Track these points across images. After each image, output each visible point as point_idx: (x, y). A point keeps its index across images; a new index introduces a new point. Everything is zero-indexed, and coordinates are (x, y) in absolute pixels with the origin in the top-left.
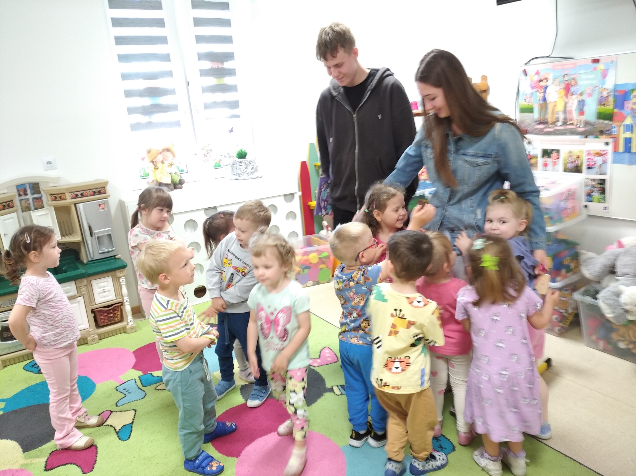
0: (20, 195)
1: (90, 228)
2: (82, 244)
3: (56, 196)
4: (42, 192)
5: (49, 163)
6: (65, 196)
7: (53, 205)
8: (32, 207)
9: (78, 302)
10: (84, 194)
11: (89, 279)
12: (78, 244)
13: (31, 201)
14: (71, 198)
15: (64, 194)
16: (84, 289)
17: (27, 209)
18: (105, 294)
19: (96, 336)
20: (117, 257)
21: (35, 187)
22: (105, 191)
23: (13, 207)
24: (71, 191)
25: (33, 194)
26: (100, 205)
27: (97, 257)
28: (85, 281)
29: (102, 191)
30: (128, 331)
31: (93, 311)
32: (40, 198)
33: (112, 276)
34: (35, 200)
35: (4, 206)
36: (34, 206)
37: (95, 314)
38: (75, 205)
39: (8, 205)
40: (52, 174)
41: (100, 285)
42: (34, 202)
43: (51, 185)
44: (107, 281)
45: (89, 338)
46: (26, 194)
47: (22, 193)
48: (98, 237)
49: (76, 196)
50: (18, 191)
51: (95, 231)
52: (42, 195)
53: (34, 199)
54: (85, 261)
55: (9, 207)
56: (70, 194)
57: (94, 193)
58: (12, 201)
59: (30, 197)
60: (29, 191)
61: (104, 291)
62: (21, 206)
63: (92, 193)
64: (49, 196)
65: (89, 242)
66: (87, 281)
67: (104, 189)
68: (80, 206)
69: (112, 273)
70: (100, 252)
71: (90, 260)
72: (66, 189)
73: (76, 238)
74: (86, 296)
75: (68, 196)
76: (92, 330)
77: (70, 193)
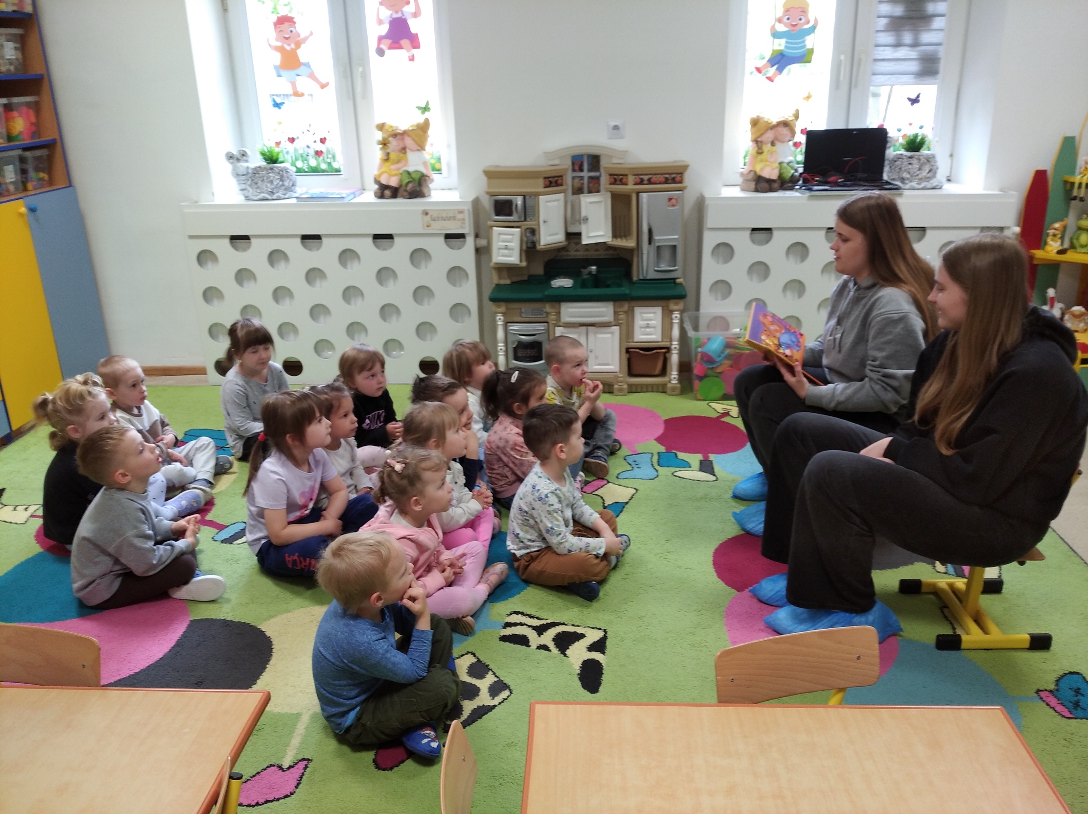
0: (574, 170)
1: (650, 231)
2: (635, 253)
3: (617, 178)
4: (602, 170)
5: (616, 128)
6: (627, 178)
7: (611, 190)
8: (586, 189)
9: (612, 333)
10: (653, 180)
11: (633, 303)
12: (630, 251)
13: (586, 181)
14: (633, 183)
15: (626, 175)
16: (622, 316)
17: (578, 191)
18: (648, 330)
19: (625, 386)
20: (678, 281)
21: (595, 161)
22: (682, 179)
23: (561, 185)
24: (636, 173)
25: (590, 170)
26: (670, 199)
27: (652, 275)
28: (626, 306)
29: (678, 178)
30: (668, 391)
31: (628, 351)
32: (597, 179)
33: (663, 307)
34: (591, 180)
35: (551, 182)
36: (589, 187)
37: (630, 355)
38: (638, 193)
39: (556, 182)
40: (617, 144)
41: (645, 315)
42: (589, 183)
43: (615, 161)
44: (654, 313)
45: (616, 386)
46: (581, 170)
47: (577, 168)
48: (658, 247)
49: (641, 182)
50: (573, 164)
51: (656, 237)
52: (601, 174)
53: (590, 178)
54: (635, 279)
55: (557, 184)
56: (634, 177)
57: (666, 181)
58: (561, 176)
59: (586, 174)
60: (586, 167)
61: (648, 326)
62: (573, 186)
63: (664, 180)
64: (608, 177)
65: (645, 252)
66: (629, 307)
67: (680, 175)
68: (644, 196)
69: (664, 303)
70: (656, 269)
71: (641, 277)
72: (631, 169)
73: (630, 243)
74: (624, 327)
75: (631, 179)
76: (621, 375)
77: (634, 175)
